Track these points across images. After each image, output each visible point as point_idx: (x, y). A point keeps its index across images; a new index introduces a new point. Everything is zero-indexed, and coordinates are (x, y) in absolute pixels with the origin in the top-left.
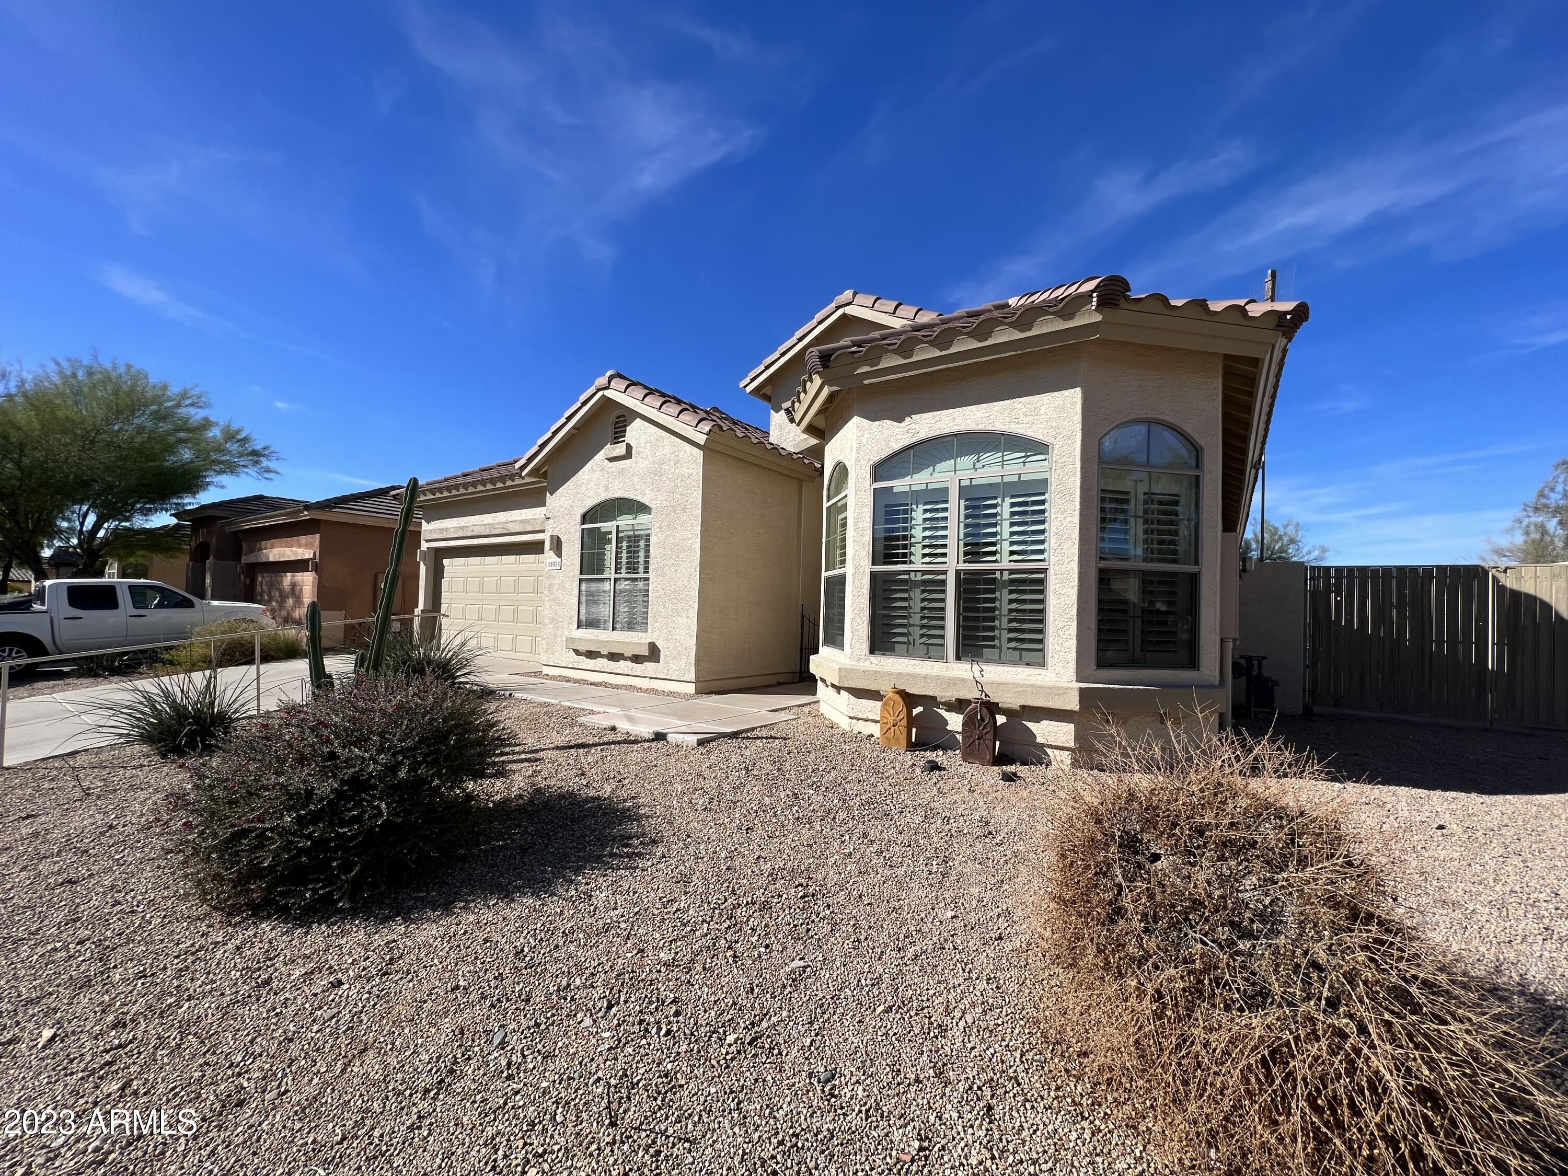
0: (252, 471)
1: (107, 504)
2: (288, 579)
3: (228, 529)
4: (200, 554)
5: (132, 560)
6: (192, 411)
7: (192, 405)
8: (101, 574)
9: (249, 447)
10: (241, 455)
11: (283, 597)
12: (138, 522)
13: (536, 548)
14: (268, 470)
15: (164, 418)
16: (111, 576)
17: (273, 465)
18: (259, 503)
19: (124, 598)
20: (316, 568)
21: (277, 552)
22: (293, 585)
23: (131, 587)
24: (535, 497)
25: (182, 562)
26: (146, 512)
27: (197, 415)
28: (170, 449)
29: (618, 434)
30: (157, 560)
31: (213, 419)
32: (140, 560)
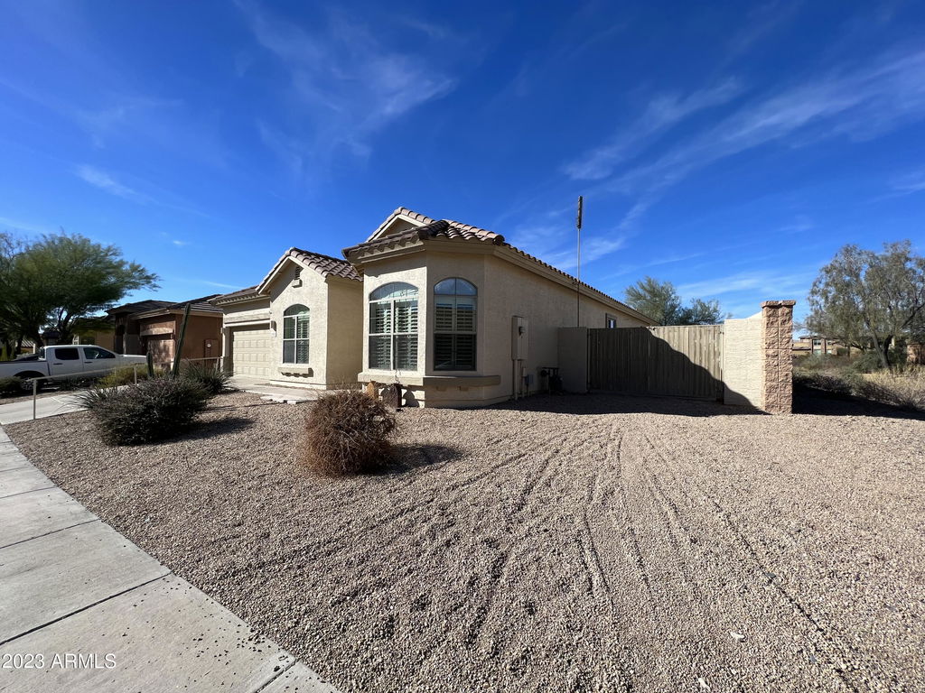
0: (147, 287)
1: (72, 307)
2: (162, 343)
3: (133, 319)
4: (120, 332)
5: (86, 335)
6: (113, 257)
7: (114, 254)
8: (71, 343)
9: (145, 274)
10: (140, 279)
11: (160, 352)
12: (88, 315)
13: (266, 327)
14: (155, 286)
15: (99, 263)
16: (76, 343)
17: (157, 283)
18: (150, 304)
19: (82, 354)
20: (174, 338)
21: (157, 330)
22: (165, 346)
23: (85, 349)
24: (264, 303)
25: (111, 335)
26: (92, 310)
27: (116, 259)
28: (103, 277)
29: (297, 276)
30: (99, 335)
31: (125, 260)
32: (91, 335)
